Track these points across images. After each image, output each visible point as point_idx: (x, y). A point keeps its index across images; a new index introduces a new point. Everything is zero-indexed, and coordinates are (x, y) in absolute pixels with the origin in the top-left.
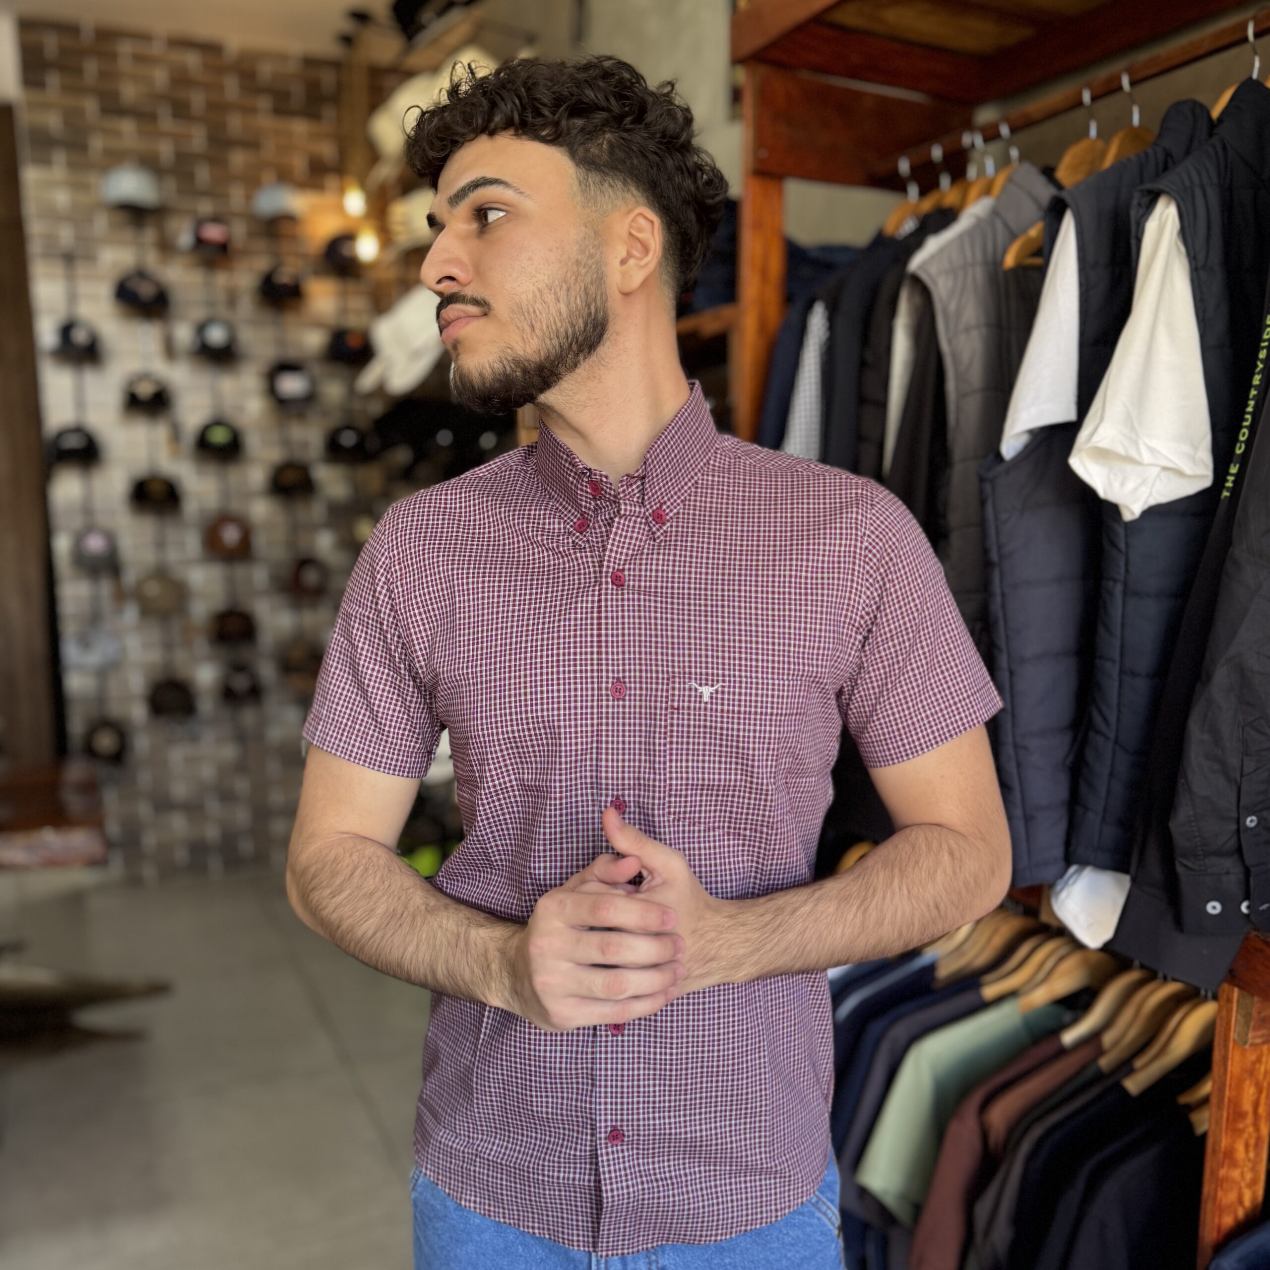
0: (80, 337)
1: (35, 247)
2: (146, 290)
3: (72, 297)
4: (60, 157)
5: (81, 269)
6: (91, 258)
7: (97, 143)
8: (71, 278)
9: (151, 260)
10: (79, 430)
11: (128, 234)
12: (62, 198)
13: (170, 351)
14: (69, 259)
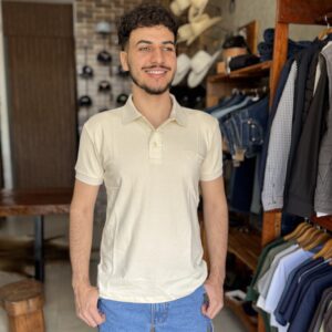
0: (88, 70)
1: (77, 45)
2: (106, 56)
3: (86, 59)
4: (85, 20)
5: (89, 51)
6: (91, 48)
7: (95, 15)
8: (86, 54)
9: (107, 48)
10: (86, 97)
11: (102, 41)
12: (85, 31)
13: (111, 74)
14: (86, 48)
